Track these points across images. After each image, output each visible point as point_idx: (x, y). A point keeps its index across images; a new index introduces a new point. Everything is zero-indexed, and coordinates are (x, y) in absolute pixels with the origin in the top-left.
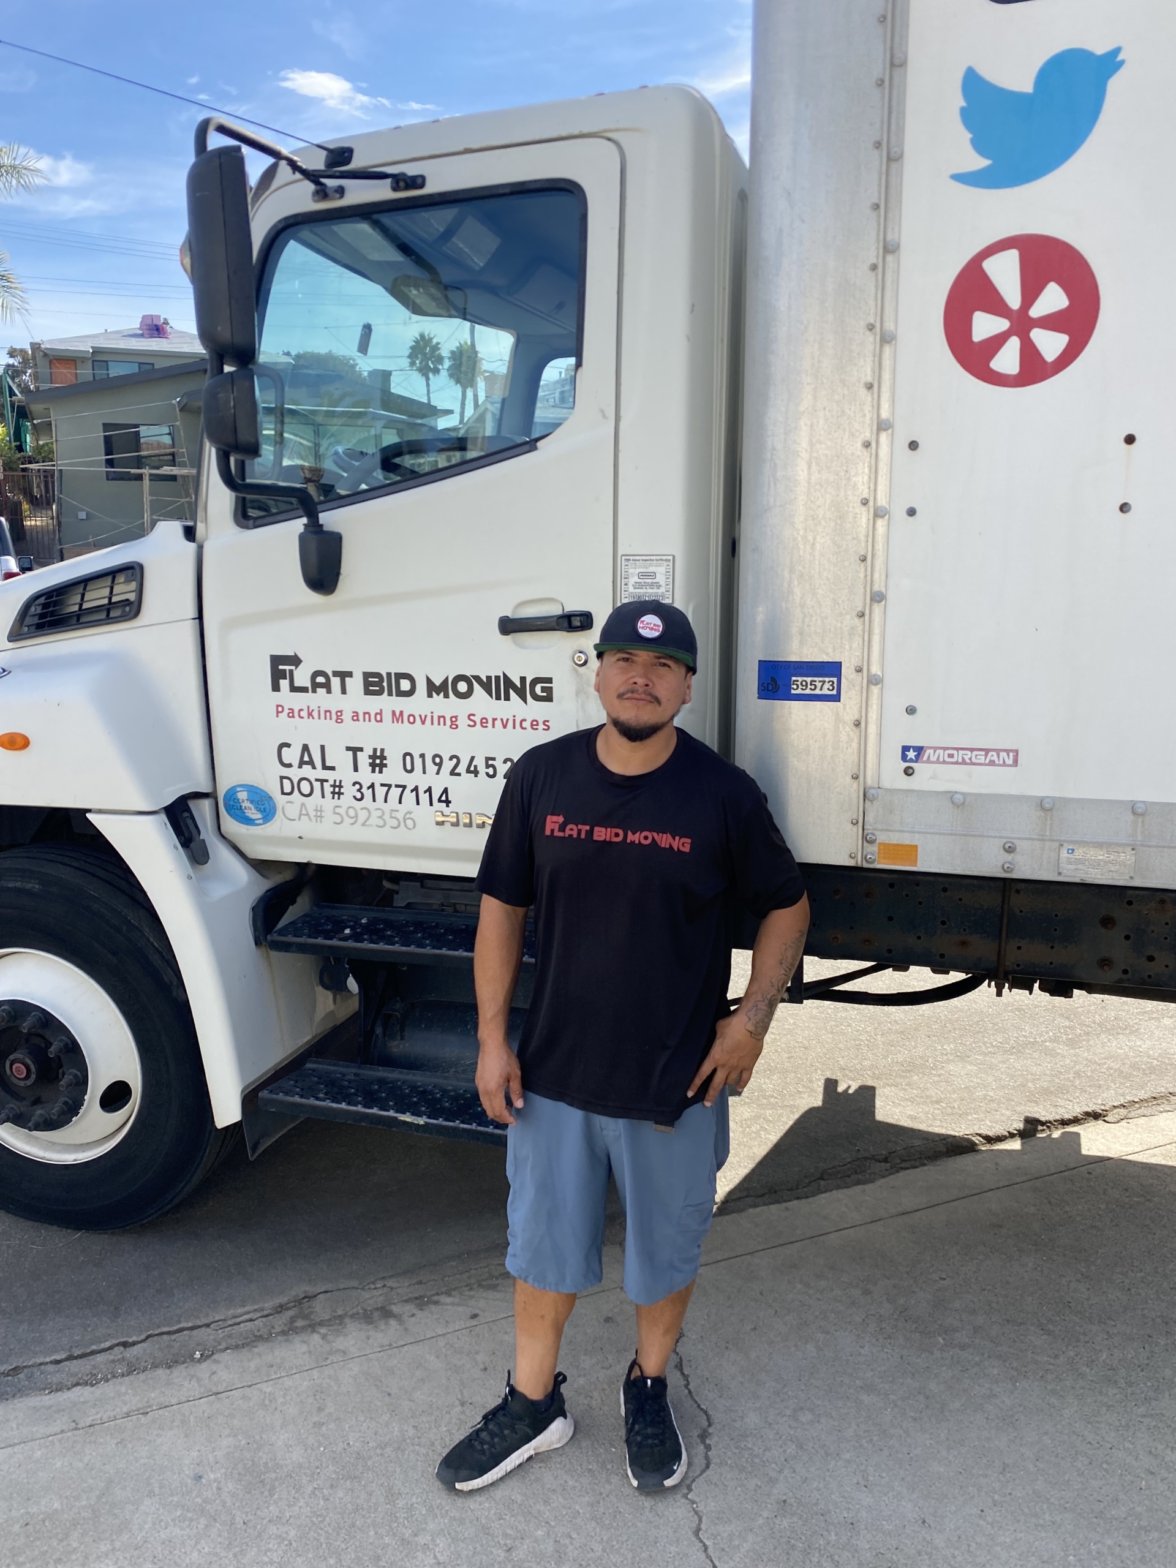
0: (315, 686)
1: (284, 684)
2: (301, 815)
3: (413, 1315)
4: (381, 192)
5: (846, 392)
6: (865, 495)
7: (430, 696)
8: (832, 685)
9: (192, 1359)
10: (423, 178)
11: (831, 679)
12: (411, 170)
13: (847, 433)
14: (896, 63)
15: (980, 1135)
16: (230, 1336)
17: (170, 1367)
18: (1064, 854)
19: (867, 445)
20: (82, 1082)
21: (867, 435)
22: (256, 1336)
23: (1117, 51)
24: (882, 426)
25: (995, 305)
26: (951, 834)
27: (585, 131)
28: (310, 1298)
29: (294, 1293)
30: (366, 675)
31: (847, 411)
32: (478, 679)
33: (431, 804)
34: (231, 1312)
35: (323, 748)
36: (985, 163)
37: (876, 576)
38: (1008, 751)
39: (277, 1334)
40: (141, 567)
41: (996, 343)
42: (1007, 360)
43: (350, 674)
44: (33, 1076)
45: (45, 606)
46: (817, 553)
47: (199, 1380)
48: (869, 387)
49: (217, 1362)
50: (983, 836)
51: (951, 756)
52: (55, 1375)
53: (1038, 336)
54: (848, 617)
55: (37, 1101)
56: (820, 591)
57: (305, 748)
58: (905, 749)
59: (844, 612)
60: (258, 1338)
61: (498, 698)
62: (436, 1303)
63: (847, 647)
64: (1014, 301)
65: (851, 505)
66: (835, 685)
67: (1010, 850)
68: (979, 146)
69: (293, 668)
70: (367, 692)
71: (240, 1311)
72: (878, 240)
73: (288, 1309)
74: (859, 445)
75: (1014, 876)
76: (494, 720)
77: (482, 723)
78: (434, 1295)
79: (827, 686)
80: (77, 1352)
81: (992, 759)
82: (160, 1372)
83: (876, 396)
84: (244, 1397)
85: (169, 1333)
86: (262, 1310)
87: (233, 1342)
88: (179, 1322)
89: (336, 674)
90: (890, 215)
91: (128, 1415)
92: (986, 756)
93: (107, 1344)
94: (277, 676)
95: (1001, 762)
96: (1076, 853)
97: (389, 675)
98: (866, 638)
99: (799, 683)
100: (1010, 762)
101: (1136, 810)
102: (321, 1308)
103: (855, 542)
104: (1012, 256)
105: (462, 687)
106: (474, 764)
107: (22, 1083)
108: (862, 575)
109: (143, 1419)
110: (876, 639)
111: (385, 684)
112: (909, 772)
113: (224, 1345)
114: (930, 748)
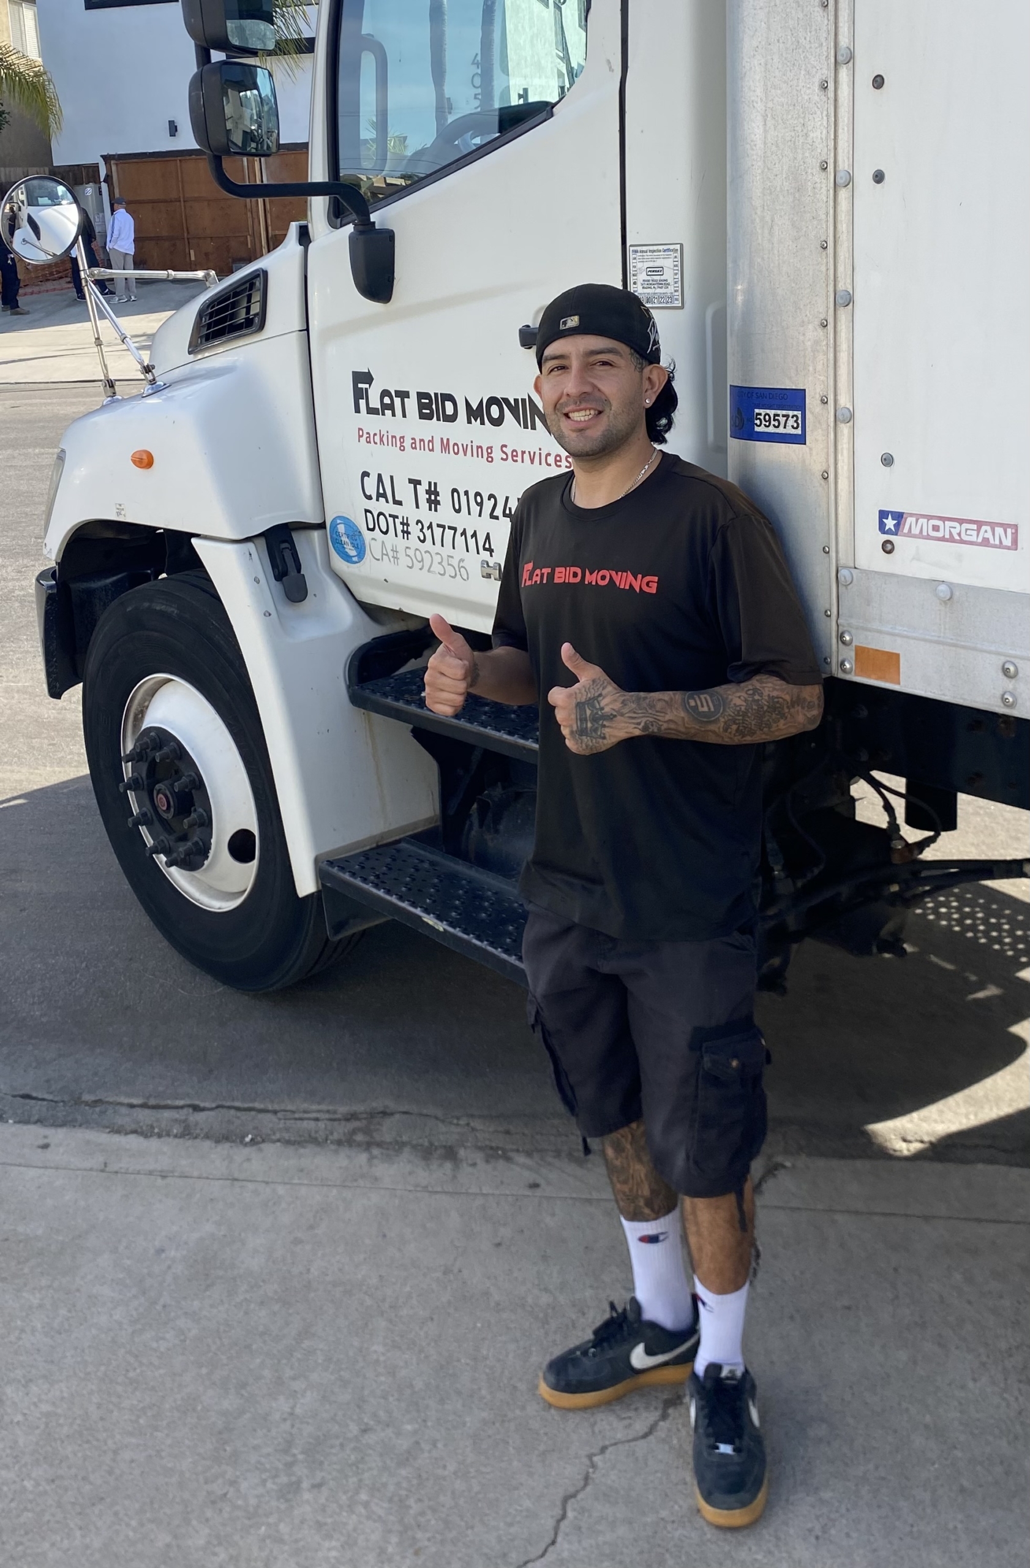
0: (384, 409)
1: (363, 405)
2: (383, 555)
3: (474, 1165)
5: (800, 15)
6: (824, 156)
7: (469, 421)
8: (796, 421)
9: (241, 1141)
11: (795, 413)
13: (803, 72)
16: (287, 1130)
17: (217, 1142)
19: (825, 86)
20: (207, 824)
21: (825, 72)
22: (310, 1136)
24: (842, 58)
26: (938, 643)
29: (374, 1105)
30: (421, 395)
31: (802, 41)
32: (507, 402)
33: (478, 552)
34: (305, 1106)
35: (392, 478)
37: (840, 269)
38: (1005, 526)
39: (332, 1141)
40: (265, 274)
43: (408, 394)
44: (173, 809)
45: (210, 316)
46: (775, 240)
47: (230, 1160)
48: (825, 4)
49: (260, 1149)
50: (975, 649)
51: (936, 528)
52: (124, 1118)
54: (810, 327)
55: (182, 838)
56: (780, 292)
57: (379, 478)
58: (883, 514)
59: (806, 319)
60: (312, 1140)
61: (526, 427)
62: (508, 1159)
63: (811, 368)
65: (809, 171)
66: (800, 422)
67: (1007, 673)
69: (367, 386)
70: (422, 416)
71: (314, 1107)
73: (357, 1119)
74: (816, 87)
75: (1015, 713)
76: (523, 453)
77: (513, 456)
78: (512, 1150)
79: (791, 422)
80: (154, 1102)
81: (986, 536)
82: (208, 1144)
83: (832, 18)
84: (255, 1192)
85: (238, 1109)
86: (335, 1112)
87: (286, 1136)
88: (254, 1101)
89: (397, 393)
91: (151, 1173)
92: (978, 530)
93: (181, 1103)
94: (357, 396)
95: (997, 542)
97: (436, 394)
98: (832, 356)
99: (762, 417)
100: (1008, 542)
102: (387, 1130)
103: (814, 223)
105: (495, 411)
106: (508, 506)
107: (165, 816)
108: (823, 269)
109: (159, 1182)
110: (843, 357)
111: (434, 407)
112: (888, 548)
113: (278, 1136)
114: (911, 515)
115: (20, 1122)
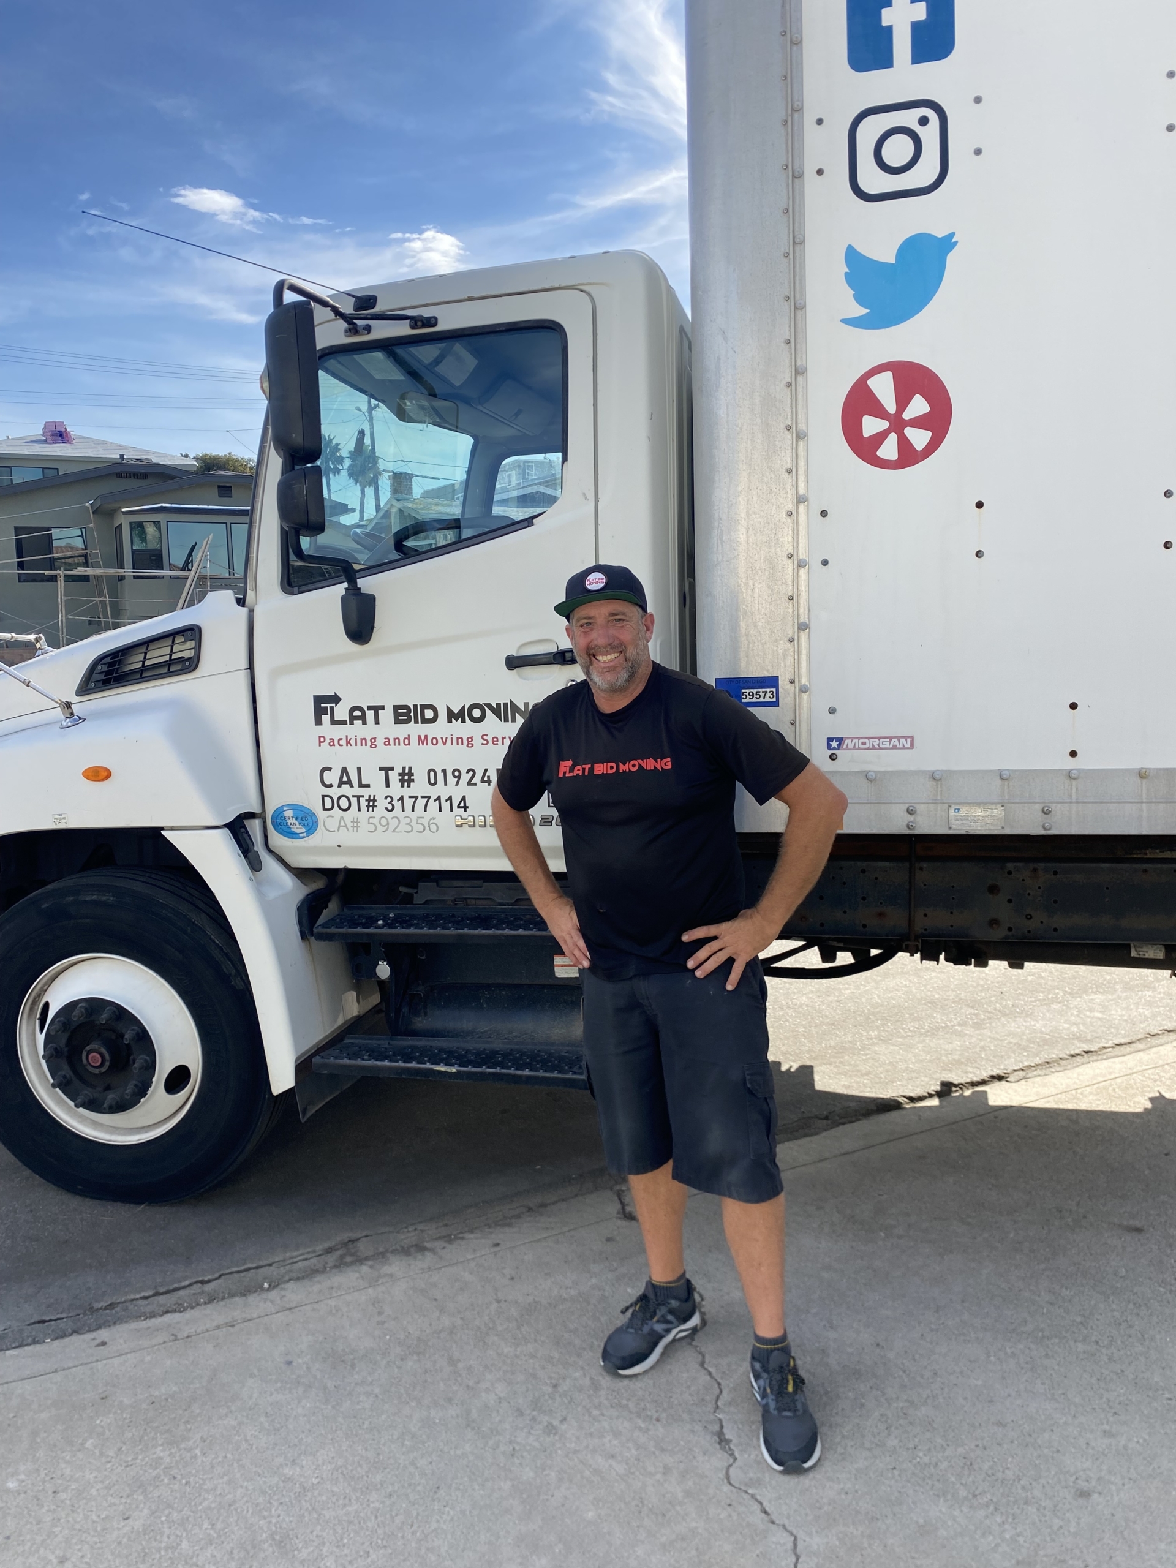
0: (353, 720)
1: (326, 719)
2: (340, 826)
3: (444, 1248)
4: (402, 329)
5: (773, 476)
6: (790, 551)
7: (450, 721)
8: (772, 694)
9: (261, 1288)
10: (436, 319)
11: (772, 690)
12: (426, 313)
13: (774, 506)
14: (797, 242)
15: (904, 1097)
16: (291, 1271)
17: (245, 1295)
18: (952, 812)
19: (790, 514)
20: (150, 1067)
21: (790, 507)
22: (312, 1270)
23: (953, 234)
24: (800, 500)
25: (879, 411)
26: (868, 803)
27: (563, 285)
28: (353, 1241)
29: (339, 1239)
30: (396, 708)
31: (774, 489)
32: (489, 706)
33: (452, 810)
34: (288, 1255)
35: (359, 769)
36: (866, 311)
37: (801, 611)
38: (906, 738)
39: (331, 1268)
40: (199, 628)
41: (881, 437)
42: (889, 450)
43: (382, 708)
44: (107, 1064)
45: (110, 665)
46: (756, 595)
47: (272, 1302)
48: (790, 471)
49: (282, 1289)
50: (891, 803)
51: (864, 743)
52: (147, 1307)
53: (909, 432)
54: (782, 642)
55: (108, 1088)
56: (760, 624)
57: (344, 770)
58: (830, 740)
59: (779, 638)
60: (313, 1272)
61: (506, 720)
62: (463, 1238)
63: (782, 665)
64: (891, 407)
65: (780, 559)
66: (775, 694)
67: (910, 812)
68: (860, 299)
69: (334, 705)
70: (397, 721)
71: (295, 1254)
72: (791, 365)
73: (338, 1249)
74: (784, 514)
75: (915, 832)
76: (503, 738)
77: (493, 741)
78: (459, 1233)
79: (769, 695)
80: (162, 1290)
81: (895, 744)
82: (237, 1300)
83: (795, 478)
84: (314, 1310)
85: (238, 1272)
86: (314, 1251)
87: (294, 1275)
88: (244, 1264)
89: (370, 708)
90: (798, 346)
91: (218, 1327)
92: (890, 742)
93: (187, 1283)
94: (319, 712)
95: (902, 746)
96: (961, 811)
97: (415, 706)
98: (796, 657)
99: (747, 694)
100: (908, 745)
101: (1002, 776)
102: (364, 1248)
103: (784, 586)
104: (888, 376)
105: (477, 713)
106: (487, 775)
107: (97, 1071)
108: (790, 610)
109: (232, 1329)
110: (804, 657)
111: (412, 714)
112: (833, 758)
113: (287, 1278)
114: (848, 738)
115: (56, 1338)
